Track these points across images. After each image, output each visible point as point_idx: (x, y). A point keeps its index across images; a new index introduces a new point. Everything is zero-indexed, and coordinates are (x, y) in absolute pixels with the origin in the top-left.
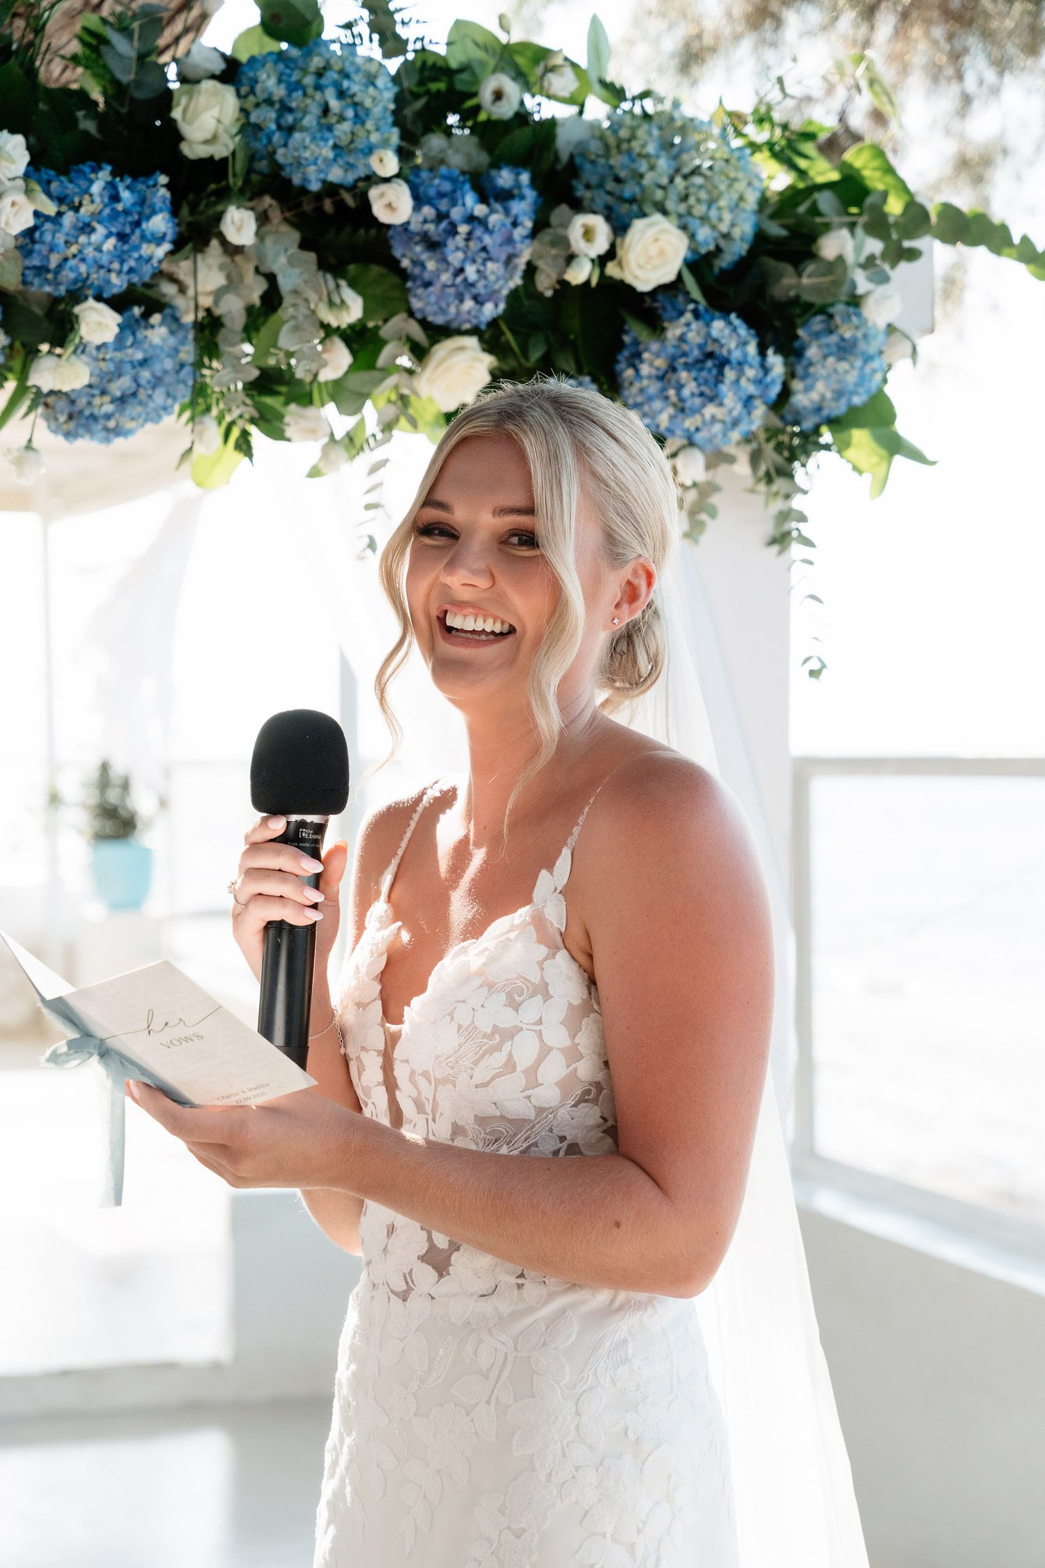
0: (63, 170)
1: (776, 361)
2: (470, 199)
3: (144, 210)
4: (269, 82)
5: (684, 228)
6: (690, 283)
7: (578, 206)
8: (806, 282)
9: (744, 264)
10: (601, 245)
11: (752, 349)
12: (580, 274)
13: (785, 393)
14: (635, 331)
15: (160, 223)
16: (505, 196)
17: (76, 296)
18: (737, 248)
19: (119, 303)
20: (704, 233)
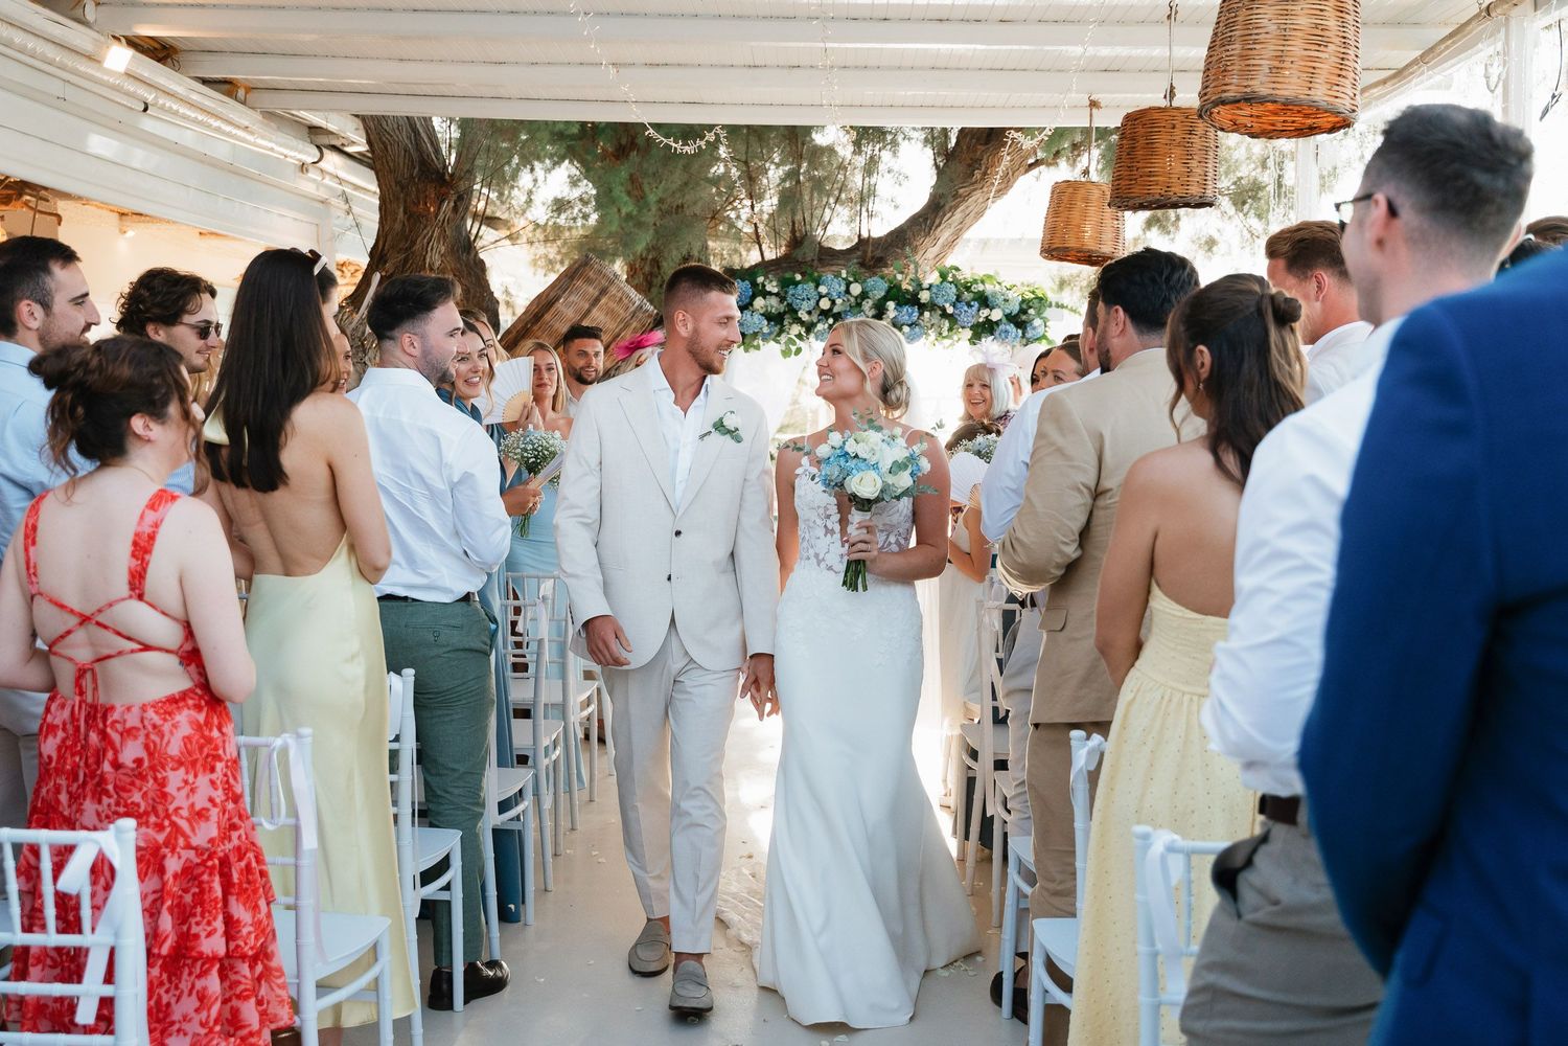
0: (901, 306)
1: (1020, 331)
2: (966, 308)
3: (913, 312)
4: (934, 290)
5: (1003, 311)
6: (1004, 320)
7: (987, 306)
8: (1024, 317)
9: (1017, 314)
10: (985, 315)
11: (1014, 329)
12: (981, 320)
13: (1023, 336)
14: (995, 327)
15: (916, 314)
16: (972, 306)
17: (903, 325)
18: (1015, 312)
19: (910, 326)
20: (1008, 311)
